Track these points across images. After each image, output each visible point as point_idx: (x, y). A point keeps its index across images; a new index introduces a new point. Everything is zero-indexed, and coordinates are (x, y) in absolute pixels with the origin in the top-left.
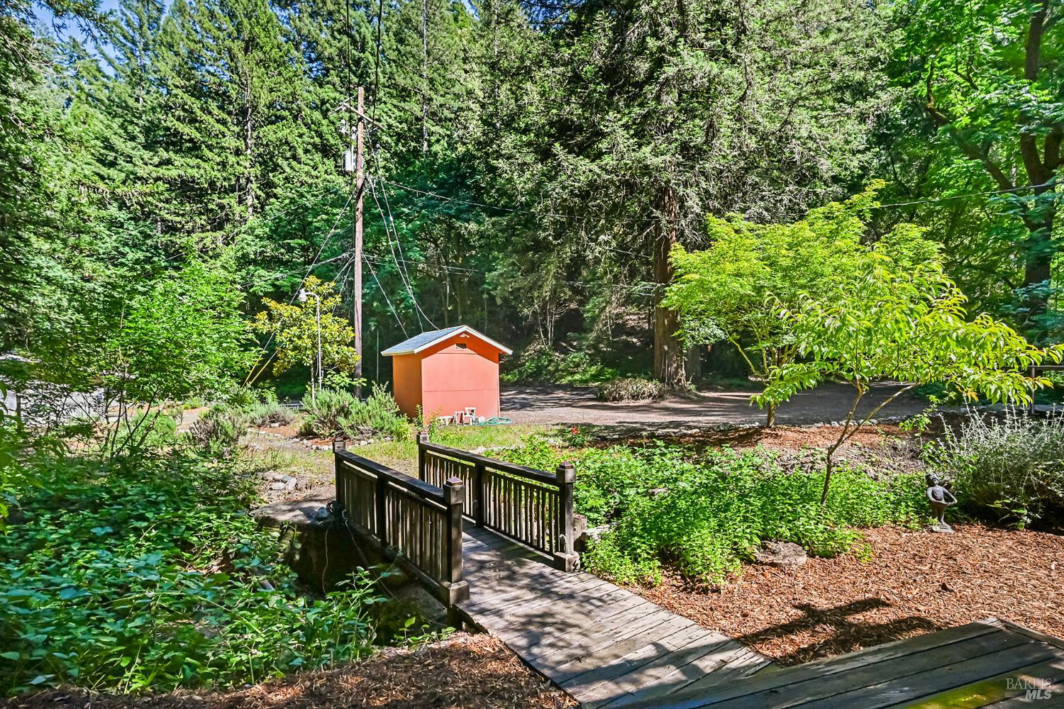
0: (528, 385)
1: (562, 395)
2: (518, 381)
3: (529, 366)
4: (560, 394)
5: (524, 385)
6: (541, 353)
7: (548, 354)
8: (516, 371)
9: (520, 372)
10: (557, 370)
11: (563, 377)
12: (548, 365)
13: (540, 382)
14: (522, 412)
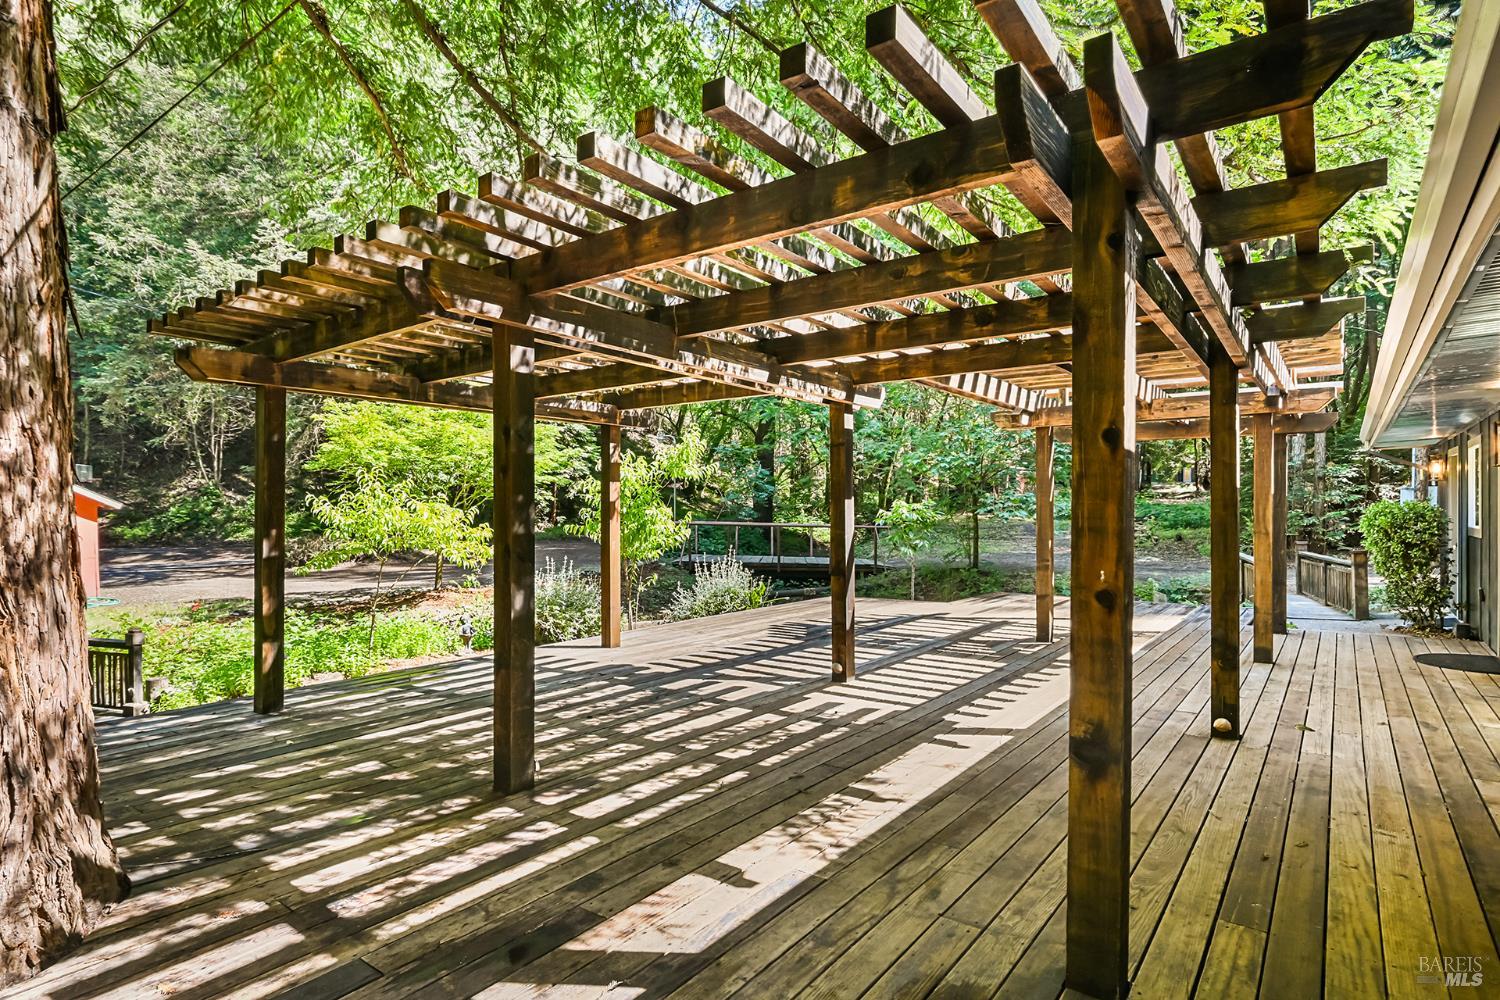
0: (171, 543)
1: (231, 558)
2: (153, 536)
3: (175, 512)
4: (228, 557)
5: (164, 544)
6: (201, 491)
7: (212, 494)
8: (150, 521)
9: (158, 523)
10: (229, 519)
11: (238, 530)
12: (213, 512)
13: (198, 538)
14: (148, 587)
